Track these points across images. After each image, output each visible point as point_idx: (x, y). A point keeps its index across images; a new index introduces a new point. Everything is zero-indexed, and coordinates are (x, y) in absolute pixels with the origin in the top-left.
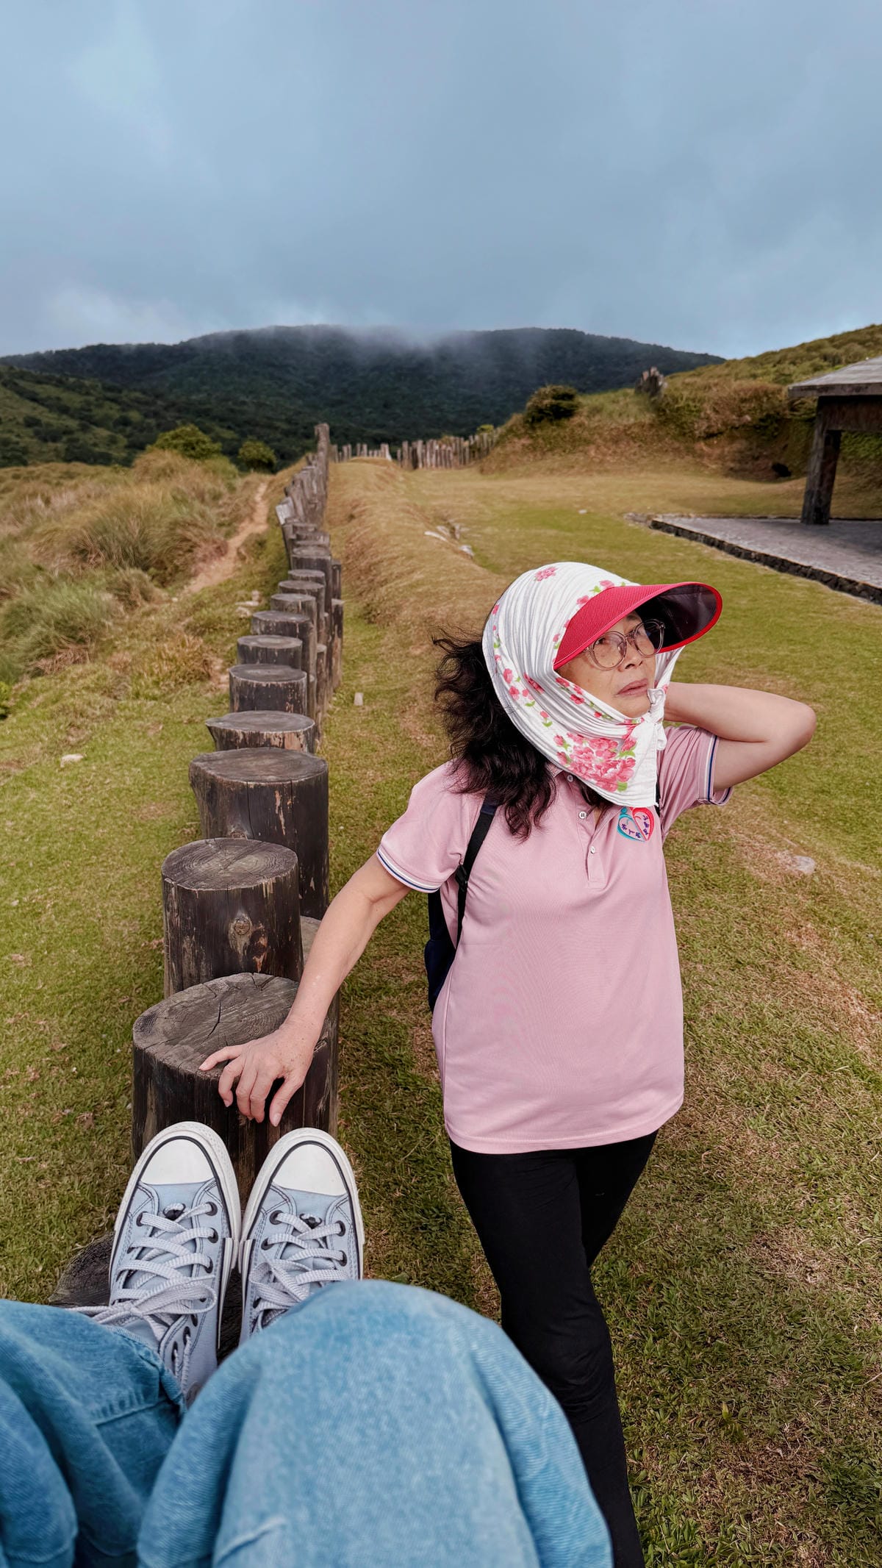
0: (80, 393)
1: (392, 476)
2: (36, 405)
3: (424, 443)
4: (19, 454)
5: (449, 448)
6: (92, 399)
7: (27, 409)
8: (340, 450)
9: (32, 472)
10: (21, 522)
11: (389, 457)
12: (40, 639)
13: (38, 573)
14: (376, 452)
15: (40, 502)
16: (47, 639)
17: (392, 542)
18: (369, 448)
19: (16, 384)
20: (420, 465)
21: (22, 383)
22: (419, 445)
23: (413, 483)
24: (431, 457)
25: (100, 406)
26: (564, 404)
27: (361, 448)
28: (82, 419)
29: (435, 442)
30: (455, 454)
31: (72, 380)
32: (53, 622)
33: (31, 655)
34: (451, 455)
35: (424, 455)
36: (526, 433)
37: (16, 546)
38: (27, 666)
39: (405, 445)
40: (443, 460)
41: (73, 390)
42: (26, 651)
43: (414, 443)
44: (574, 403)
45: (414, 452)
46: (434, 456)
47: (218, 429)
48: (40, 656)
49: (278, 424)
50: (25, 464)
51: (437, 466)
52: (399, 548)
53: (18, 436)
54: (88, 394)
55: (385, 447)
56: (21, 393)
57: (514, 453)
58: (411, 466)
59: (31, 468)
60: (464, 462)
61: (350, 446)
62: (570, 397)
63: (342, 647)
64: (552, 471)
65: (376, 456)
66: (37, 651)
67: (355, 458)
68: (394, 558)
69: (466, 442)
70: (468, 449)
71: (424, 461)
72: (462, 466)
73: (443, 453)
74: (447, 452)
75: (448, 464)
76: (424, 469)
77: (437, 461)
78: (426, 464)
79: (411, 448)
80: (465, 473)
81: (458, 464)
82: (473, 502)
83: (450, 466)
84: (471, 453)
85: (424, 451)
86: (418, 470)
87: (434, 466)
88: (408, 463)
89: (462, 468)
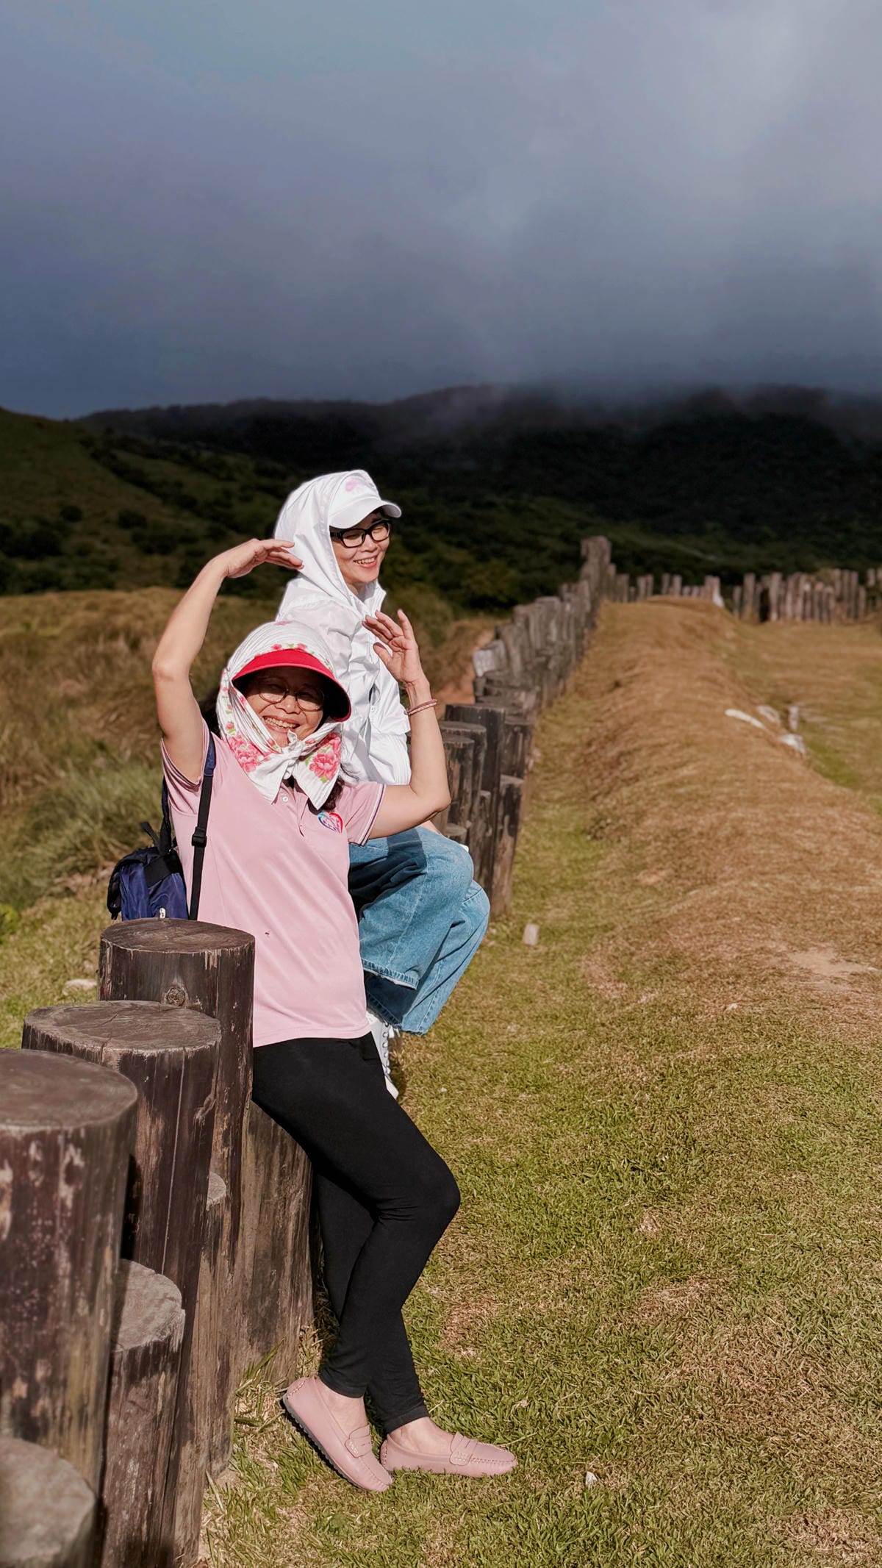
0: (217, 477)
1: (715, 629)
2: (141, 492)
3: (784, 579)
4: (102, 570)
5: (830, 590)
6: (234, 487)
7: (129, 498)
8: (633, 582)
9: (120, 601)
10: (87, 676)
11: (718, 600)
12: (78, 842)
13: (98, 753)
14: (696, 590)
15: (121, 645)
16: (87, 843)
17: (664, 722)
18: (684, 583)
19: (114, 457)
20: (774, 616)
21: (123, 456)
22: (774, 583)
23: (751, 642)
24: (794, 602)
25: (247, 499)
27: (671, 584)
28: (215, 519)
29: (803, 578)
30: (839, 599)
31: (206, 455)
32: (101, 816)
33: (59, 866)
34: (832, 604)
35: (782, 599)
37: (71, 714)
38: (52, 884)
39: (749, 580)
40: (816, 609)
41: (206, 471)
42: (53, 860)
43: (765, 579)
45: (764, 595)
46: (800, 602)
47: (441, 546)
48: (75, 870)
49: (545, 541)
50: (110, 586)
51: (804, 617)
52: (675, 731)
53: (106, 541)
54: (230, 478)
55: (713, 583)
56: (122, 472)
58: (757, 615)
59: (119, 595)
60: (854, 615)
61: (650, 578)
63: (514, 852)
65: (695, 595)
66: (70, 860)
67: (656, 598)
68: (661, 746)
69: (863, 580)
70: (863, 593)
71: (782, 608)
72: (851, 621)
73: (816, 598)
74: (824, 597)
75: (825, 615)
76: (781, 622)
77: (804, 610)
78: (785, 614)
79: (760, 589)
80: (855, 632)
81: (844, 617)
82: (848, 678)
83: (829, 620)
84: (868, 599)
85: (782, 592)
86: (768, 624)
87: (798, 619)
88: (750, 610)
89: (848, 625)
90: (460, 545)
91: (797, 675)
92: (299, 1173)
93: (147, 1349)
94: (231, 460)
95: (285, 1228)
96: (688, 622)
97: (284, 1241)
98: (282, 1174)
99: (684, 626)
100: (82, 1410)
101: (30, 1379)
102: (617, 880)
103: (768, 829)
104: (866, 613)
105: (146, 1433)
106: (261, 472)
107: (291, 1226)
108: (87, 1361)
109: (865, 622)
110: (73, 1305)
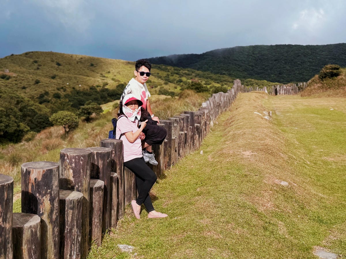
3: (280, 86)
5: (290, 88)
6: (169, 73)
11: (266, 91)
14: (261, 89)
18: (259, 88)
20: (278, 94)
22: (278, 87)
24: (282, 91)
26: (335, 71)
27: (257, 88)
29: (285, 85)
30: (292, 90)
31: (163, 67)
34: (291, 90)
35: (280, 90)
36: (319, 82)
39: (273, 87)
40: (287, 92)
44: (339, 71)
46: (284, 90)
51: (285, 94)
52: (243, 117)
55: (265, 88)
57: (314, 89)
58: (275, 94)
62: (338, 69)
64: (329, 96)
65: (261, 91)
67: (253, 91)
68: (239, 119)
69: (297, 85)
70: (297, 88)
71: (280, 92)
72: (295, 94)
73: (287, 90)
74: (289, 89)
75: (289, 93)
76: (280, 95)
77: (285, 92)
78: (281, 93)
79: (275, 89)
80: (295, 96)
81: (293, 93)
82: (289, 105)
83: (290, 94)
84: (298, 89)
85: (280, 89)
86: (277, 95)
87: (284, 94)
88: (273, 93)
89: (295, 95)
90: (218, 83)
91: (278, 105)
92: (133, 176)
93: (98, 187)
94: (169, 68)
95: (131, 184)
96: (257, 96)
97: (131, 186)
98: (130, 176)
99: (255, 97)
100: (85, 190)
101: (78, 185)
102: (222, 143)
103: (251, 133)
104: (298, 92)
105: (98, 199)
106: (175, 70)
107: (132, 184)
108: (86, 184)
109: (298, 94)
110: (83, 177)
